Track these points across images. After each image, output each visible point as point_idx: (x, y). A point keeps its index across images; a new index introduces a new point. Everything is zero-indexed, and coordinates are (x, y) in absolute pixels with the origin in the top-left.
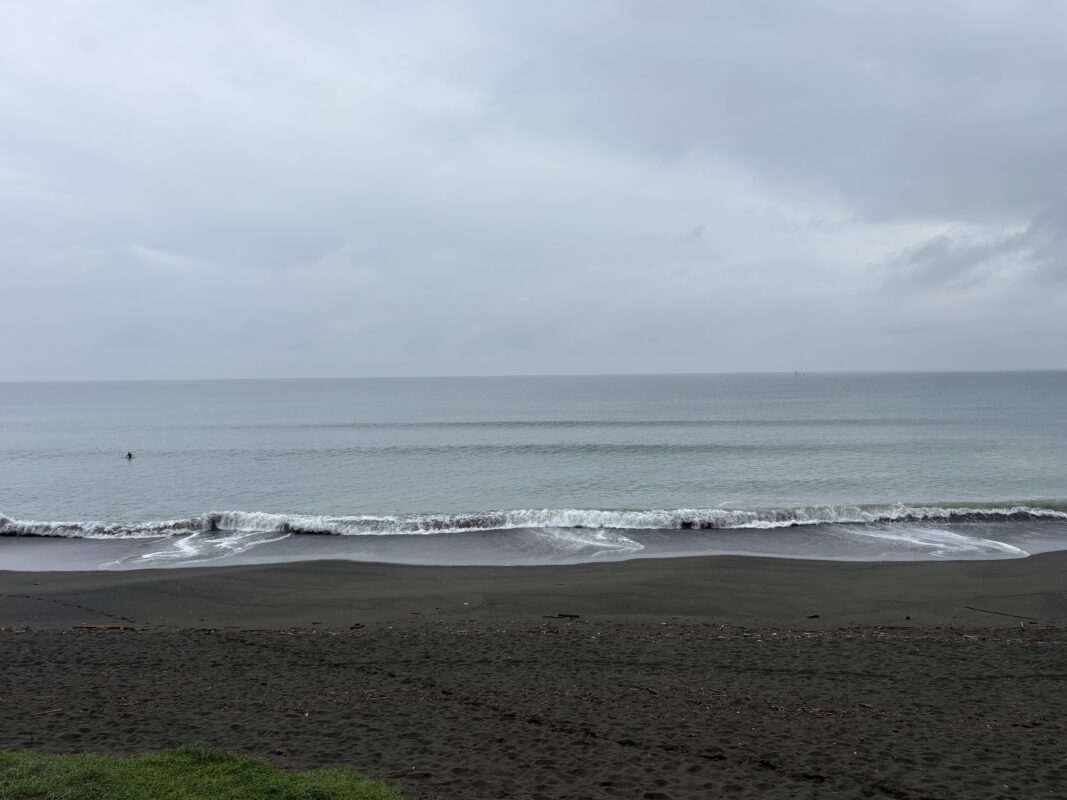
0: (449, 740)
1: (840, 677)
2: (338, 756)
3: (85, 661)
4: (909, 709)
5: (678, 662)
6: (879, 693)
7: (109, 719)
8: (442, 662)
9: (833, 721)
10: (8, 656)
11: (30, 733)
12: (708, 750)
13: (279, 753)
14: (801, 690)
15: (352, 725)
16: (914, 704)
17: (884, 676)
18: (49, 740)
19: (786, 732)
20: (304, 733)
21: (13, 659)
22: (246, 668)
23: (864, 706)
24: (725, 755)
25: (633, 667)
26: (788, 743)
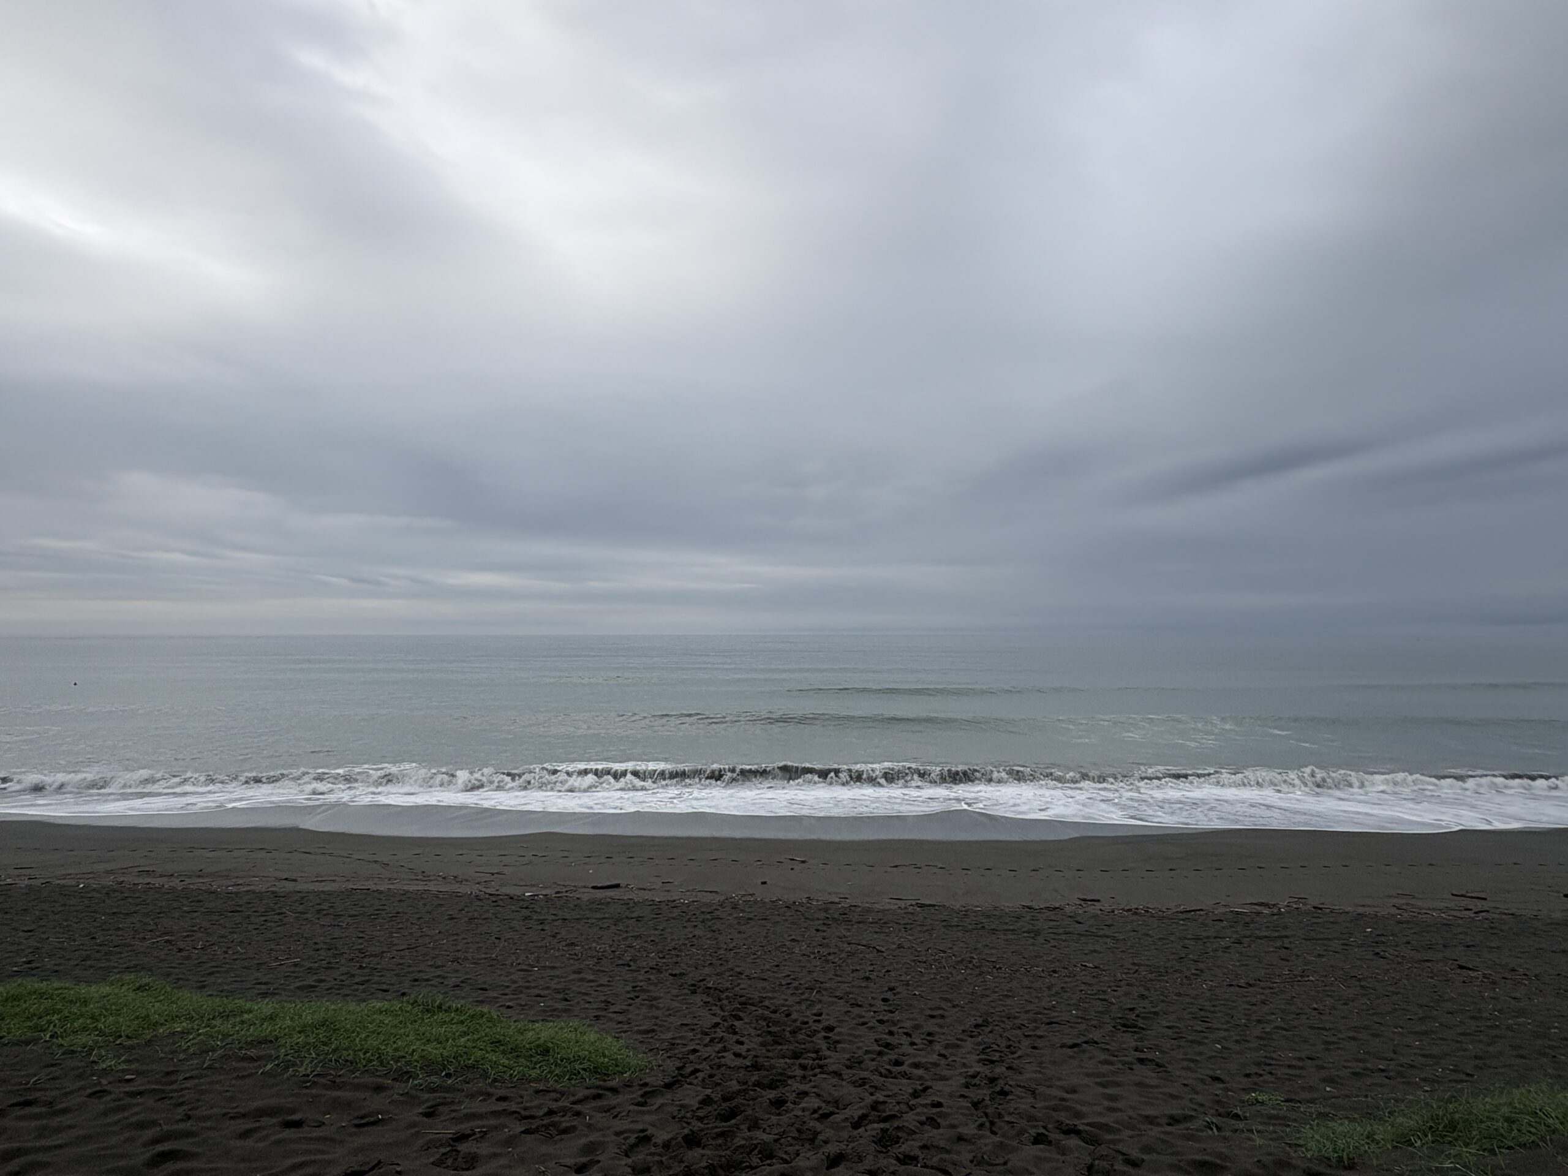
0: (677, 996)
1: (1063, 937)
2: (566, 1011)
3: (325, 912)
4: (1129, 969)
5: (906, 921)
6: (1100, 953)
7: (344, 969)
8: (674, 918)
9: (1053, 981)
10: (251, 906)
11: (265, 984)
12: (931, 1009)
13: (509, 1007)
14: (1025, 949)
15: (581, 980)
16: (1134, 964)
17: (1107, 937)
18: (285, 990)
19: (1008, 991)
20: (535, 987)
21: (254, 909)
22: (480, 921)
23: (1085, 966)
24: (946, 1014)
25: (861, 925)
26: (1009, 1002)
